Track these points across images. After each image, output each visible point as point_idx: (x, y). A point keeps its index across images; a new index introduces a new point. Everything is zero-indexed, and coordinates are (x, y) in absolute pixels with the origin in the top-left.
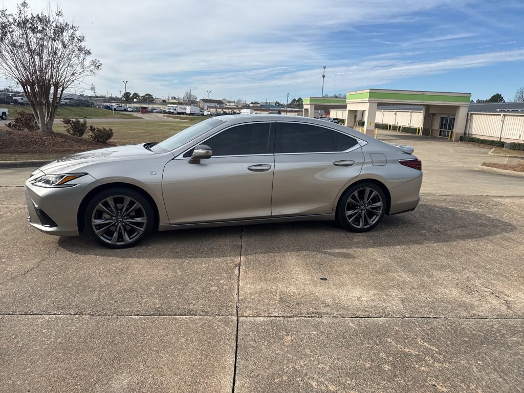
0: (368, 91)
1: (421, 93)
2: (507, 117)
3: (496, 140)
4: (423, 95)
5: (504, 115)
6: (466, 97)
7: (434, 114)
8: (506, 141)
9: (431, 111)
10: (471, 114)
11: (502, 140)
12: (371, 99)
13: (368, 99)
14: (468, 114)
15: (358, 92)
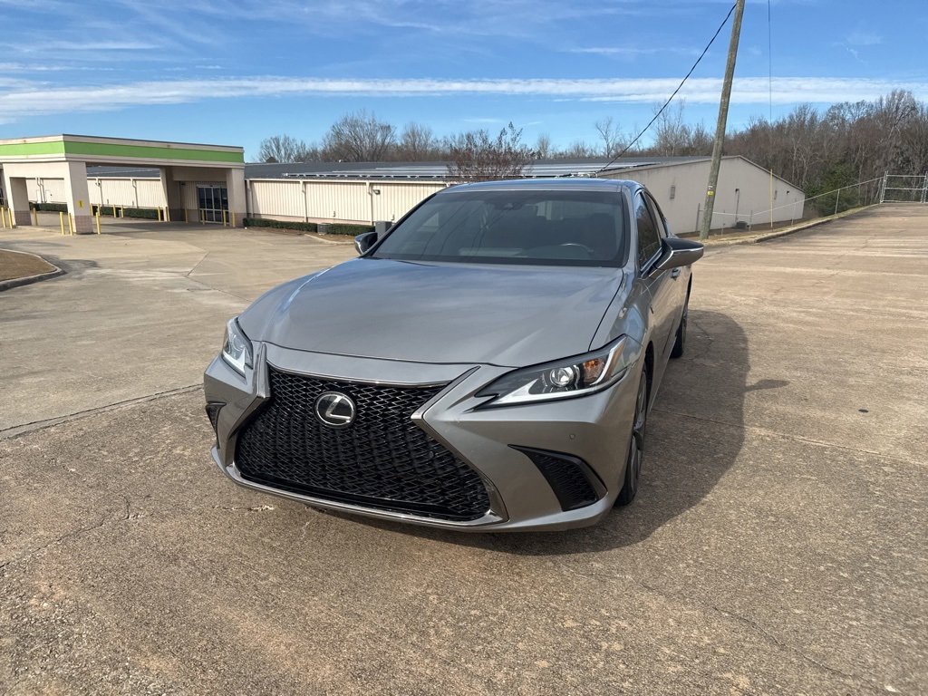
0: (61, 138)
1: (165, 146)
2: (308, 185)
3: (301, 221)
4: (167, 148)
5: (304, 183)
6: (237, 153)
7: (183, 183)
8: (319, 222)
9: (177, 178)
10: (251, 181)
11: (310, 221)
12: (70, 155)
13: (63, 155)
14: (246, 181)
15: (28, 141)
